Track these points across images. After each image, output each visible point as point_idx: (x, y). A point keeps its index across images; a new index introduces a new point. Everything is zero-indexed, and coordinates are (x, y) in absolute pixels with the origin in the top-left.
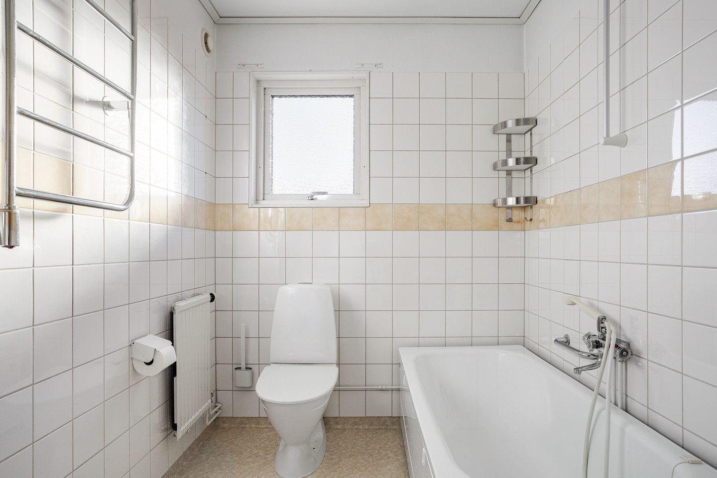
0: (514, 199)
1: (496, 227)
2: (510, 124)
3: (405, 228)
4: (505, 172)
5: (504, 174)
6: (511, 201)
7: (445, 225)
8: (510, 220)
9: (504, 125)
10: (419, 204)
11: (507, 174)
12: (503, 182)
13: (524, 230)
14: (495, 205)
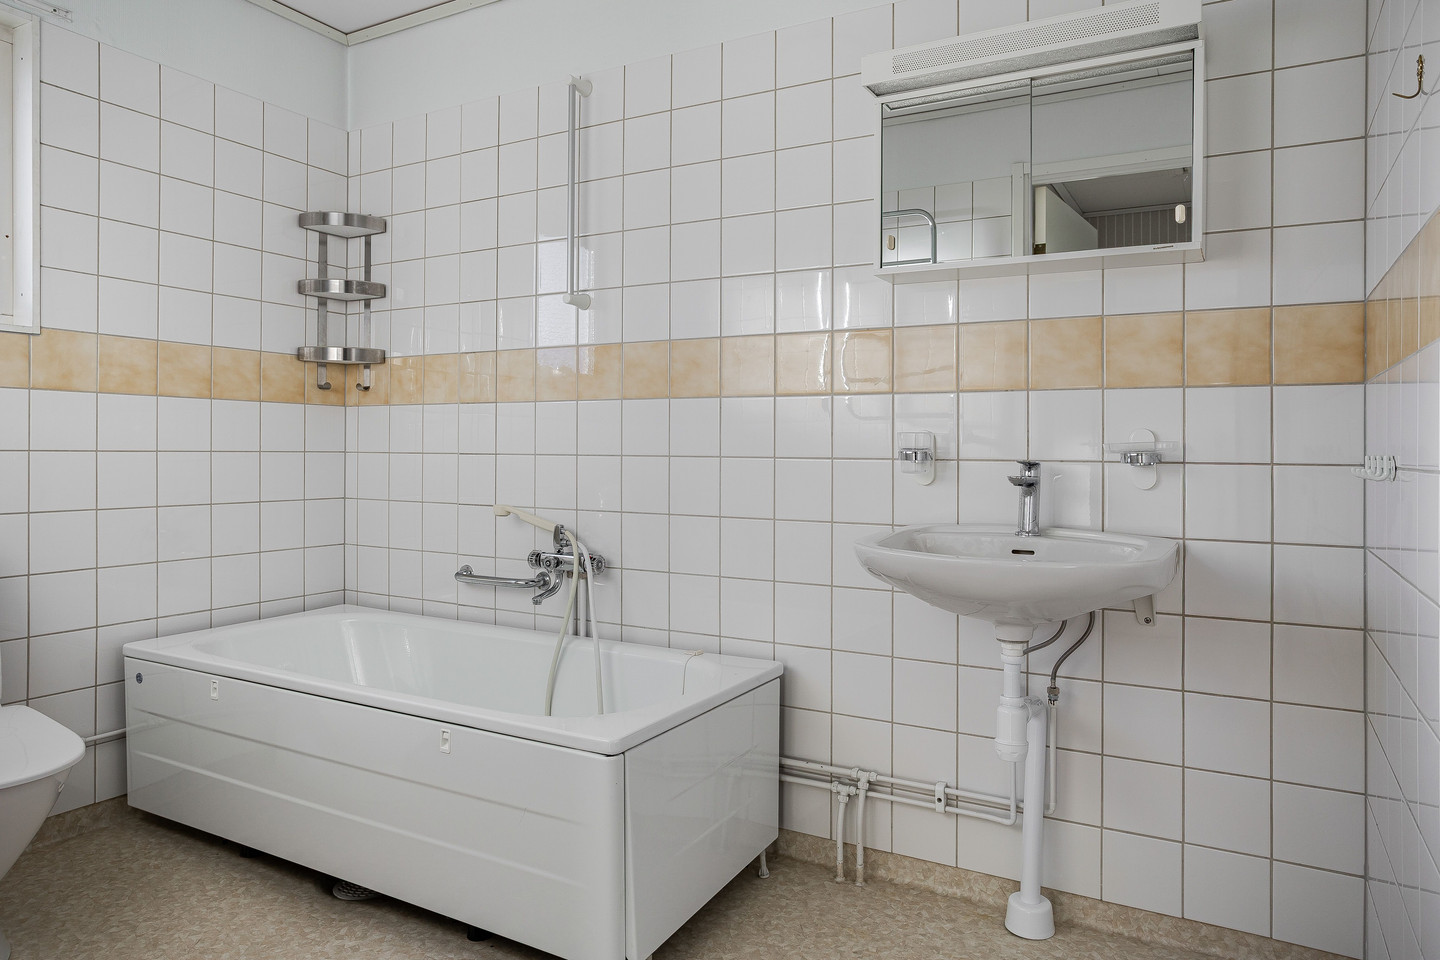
0: (341, 350)
1: (300, 397)
2: (335, 219)
3: (128, 388)
4: (316, 300)
5: (313, 302)
6: (335, 354)
7: (210, 389)
8: (325, 387)
9: (324, 218)
10: (158, 340)
11: (319, 304)
12: (313, 316)
13: (344, 405)
14: (299, 356)
